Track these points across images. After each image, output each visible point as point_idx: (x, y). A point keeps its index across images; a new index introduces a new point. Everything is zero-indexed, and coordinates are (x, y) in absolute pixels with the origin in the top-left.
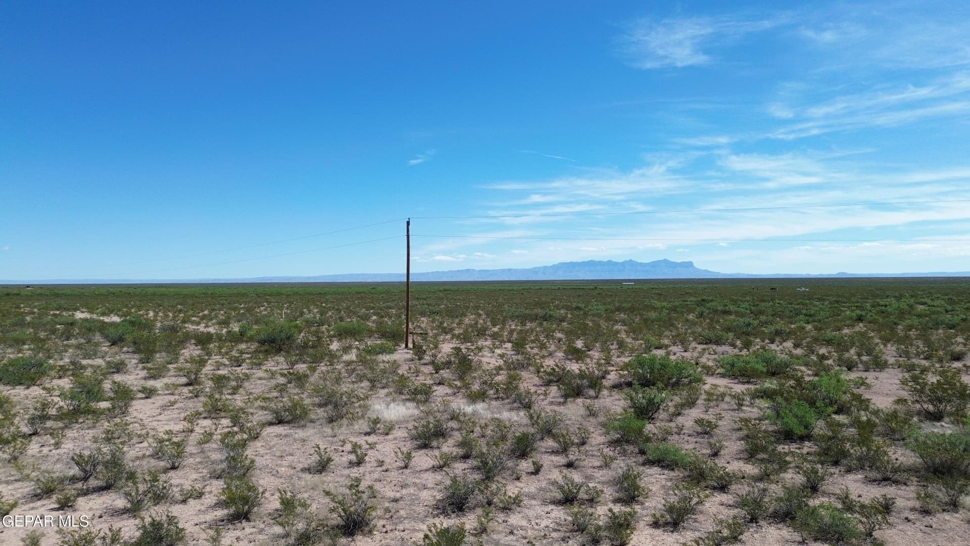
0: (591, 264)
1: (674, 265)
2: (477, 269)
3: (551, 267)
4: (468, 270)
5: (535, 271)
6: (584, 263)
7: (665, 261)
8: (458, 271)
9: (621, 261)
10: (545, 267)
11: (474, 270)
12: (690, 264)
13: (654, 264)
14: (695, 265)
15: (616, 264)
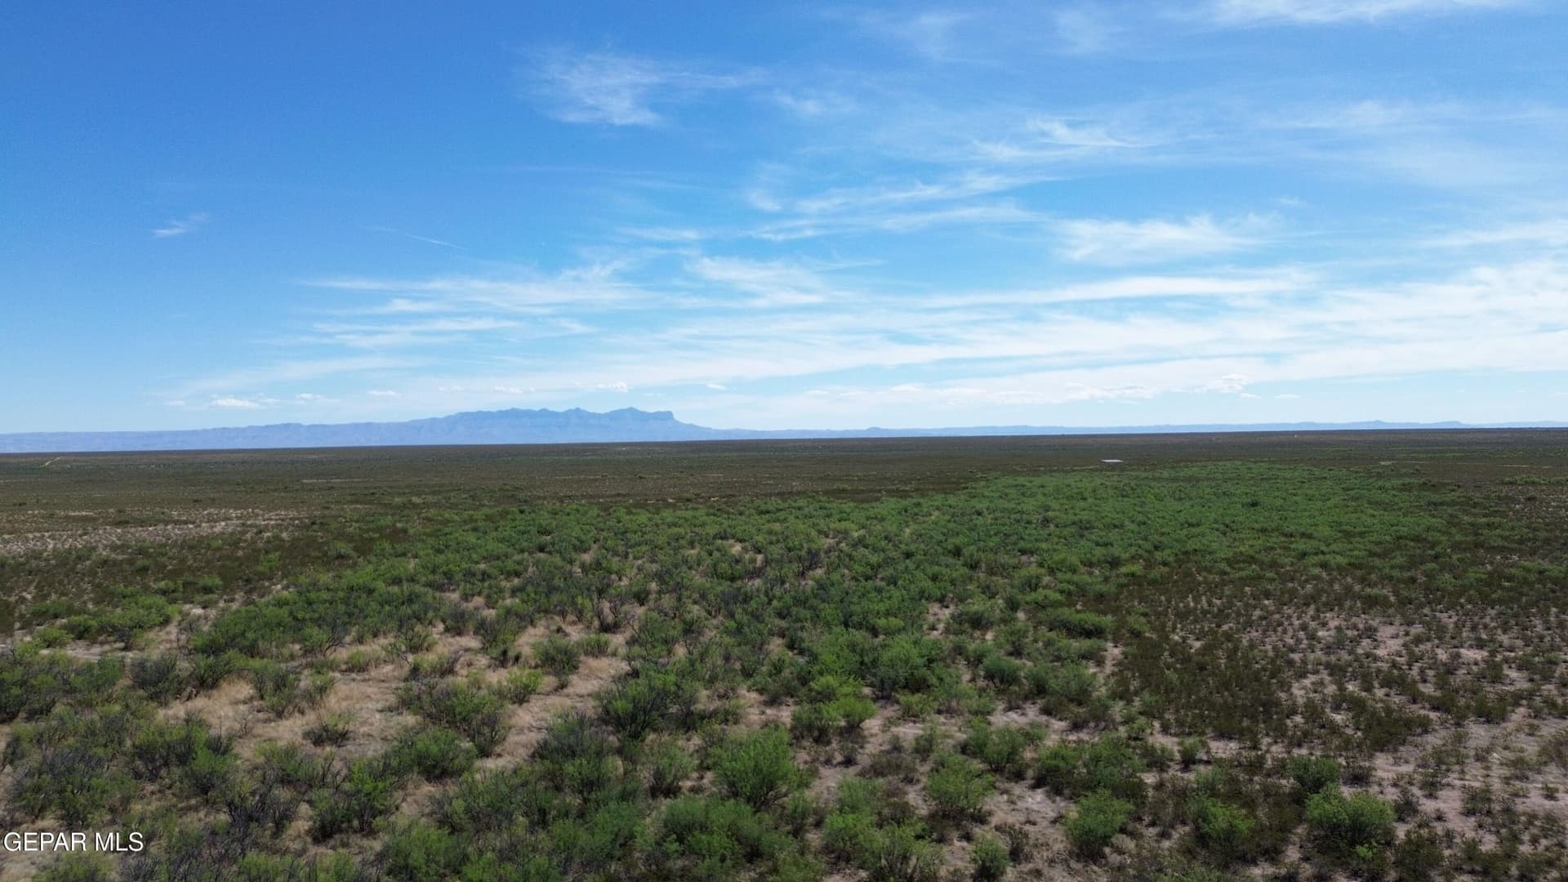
0: (513, 415)
1: (644, 417)
2: (306, 422)
3: (442, 419)
4: (286, 426)
5: (415, 426)
6: (501, 412)
7: (631, 410)
8: (267, 426)
9: (561, 409)
10: (434, 420)
11: (299, 426)
12: (668, 416)
13: (614, 416)
14: (677, 417)
15: (553, 414)
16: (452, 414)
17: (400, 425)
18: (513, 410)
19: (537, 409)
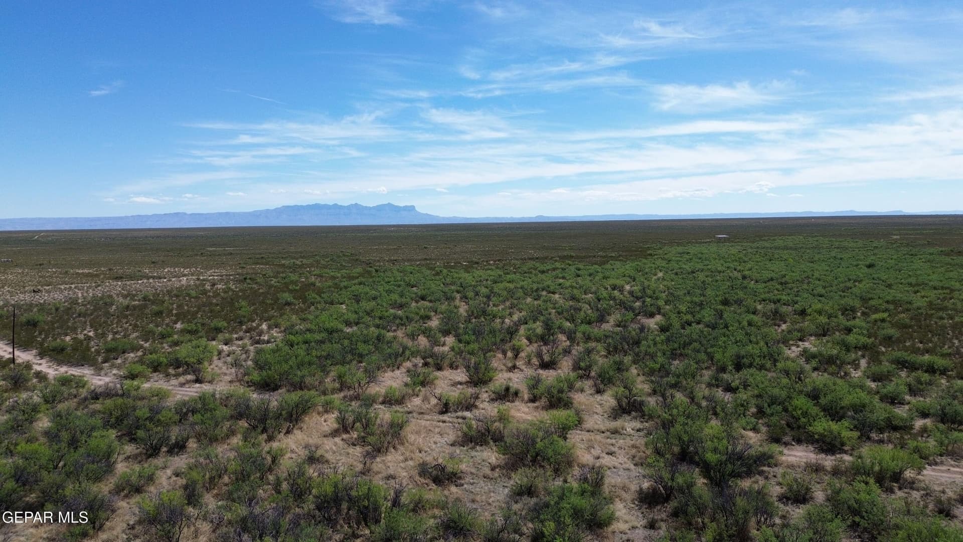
0: (316, 207)
1: (398, 209)
2: (189, 212)
3: (272, 210)
4: (177, 214)
5: (256, 214)
6: (309, 206)
7: (389, 205)
8: (165, 214)
9: (346, 204)
10: (267, 210)
11: (185, 214)
12: (412, 208)
13: (380, 208)
14: (417, 209)
15: (341, 207)
16: (279, 207)
17: (249, 213)
18: (316, 204)
19: (331, 204)
